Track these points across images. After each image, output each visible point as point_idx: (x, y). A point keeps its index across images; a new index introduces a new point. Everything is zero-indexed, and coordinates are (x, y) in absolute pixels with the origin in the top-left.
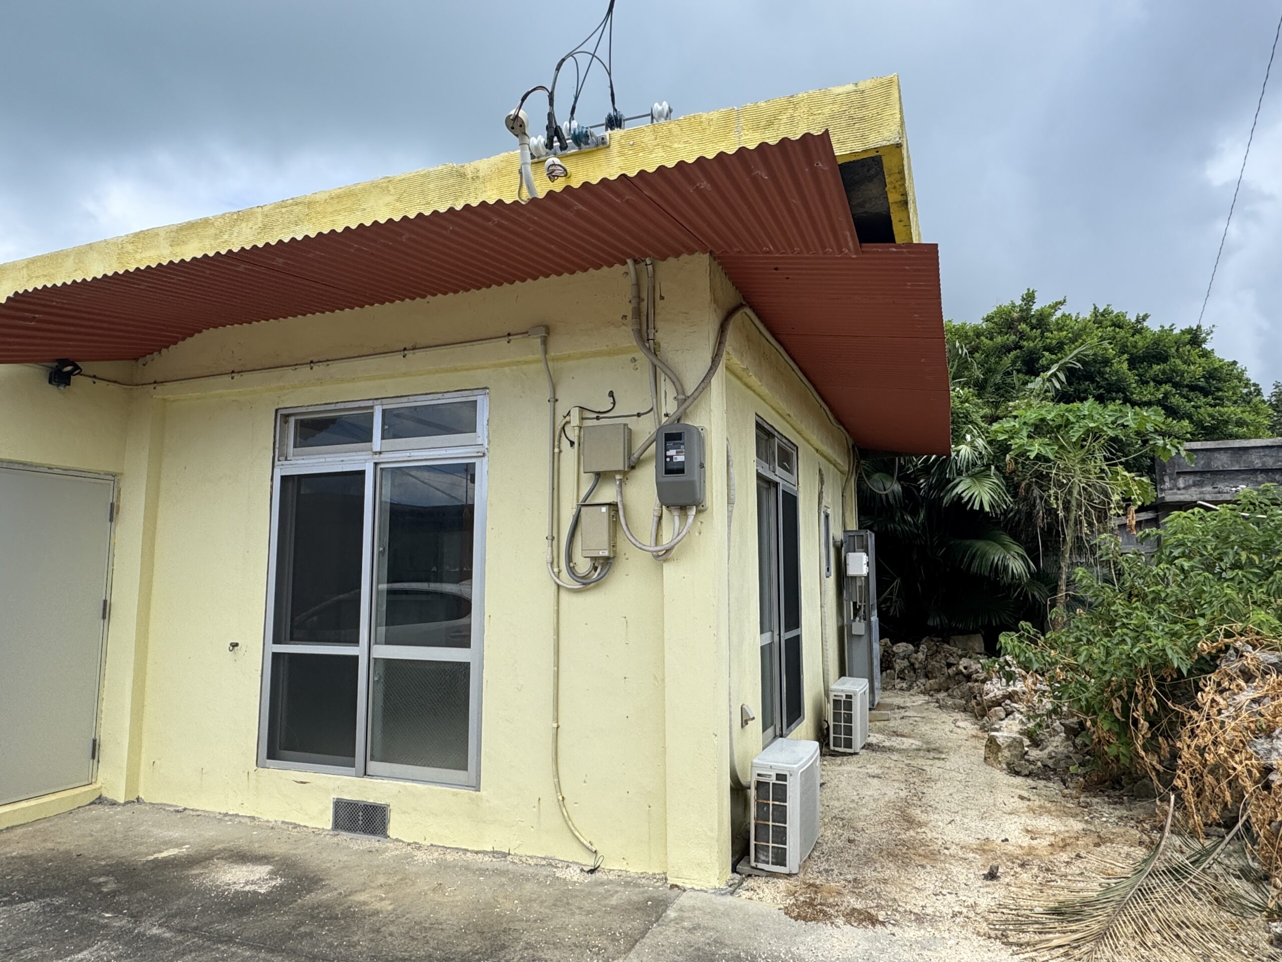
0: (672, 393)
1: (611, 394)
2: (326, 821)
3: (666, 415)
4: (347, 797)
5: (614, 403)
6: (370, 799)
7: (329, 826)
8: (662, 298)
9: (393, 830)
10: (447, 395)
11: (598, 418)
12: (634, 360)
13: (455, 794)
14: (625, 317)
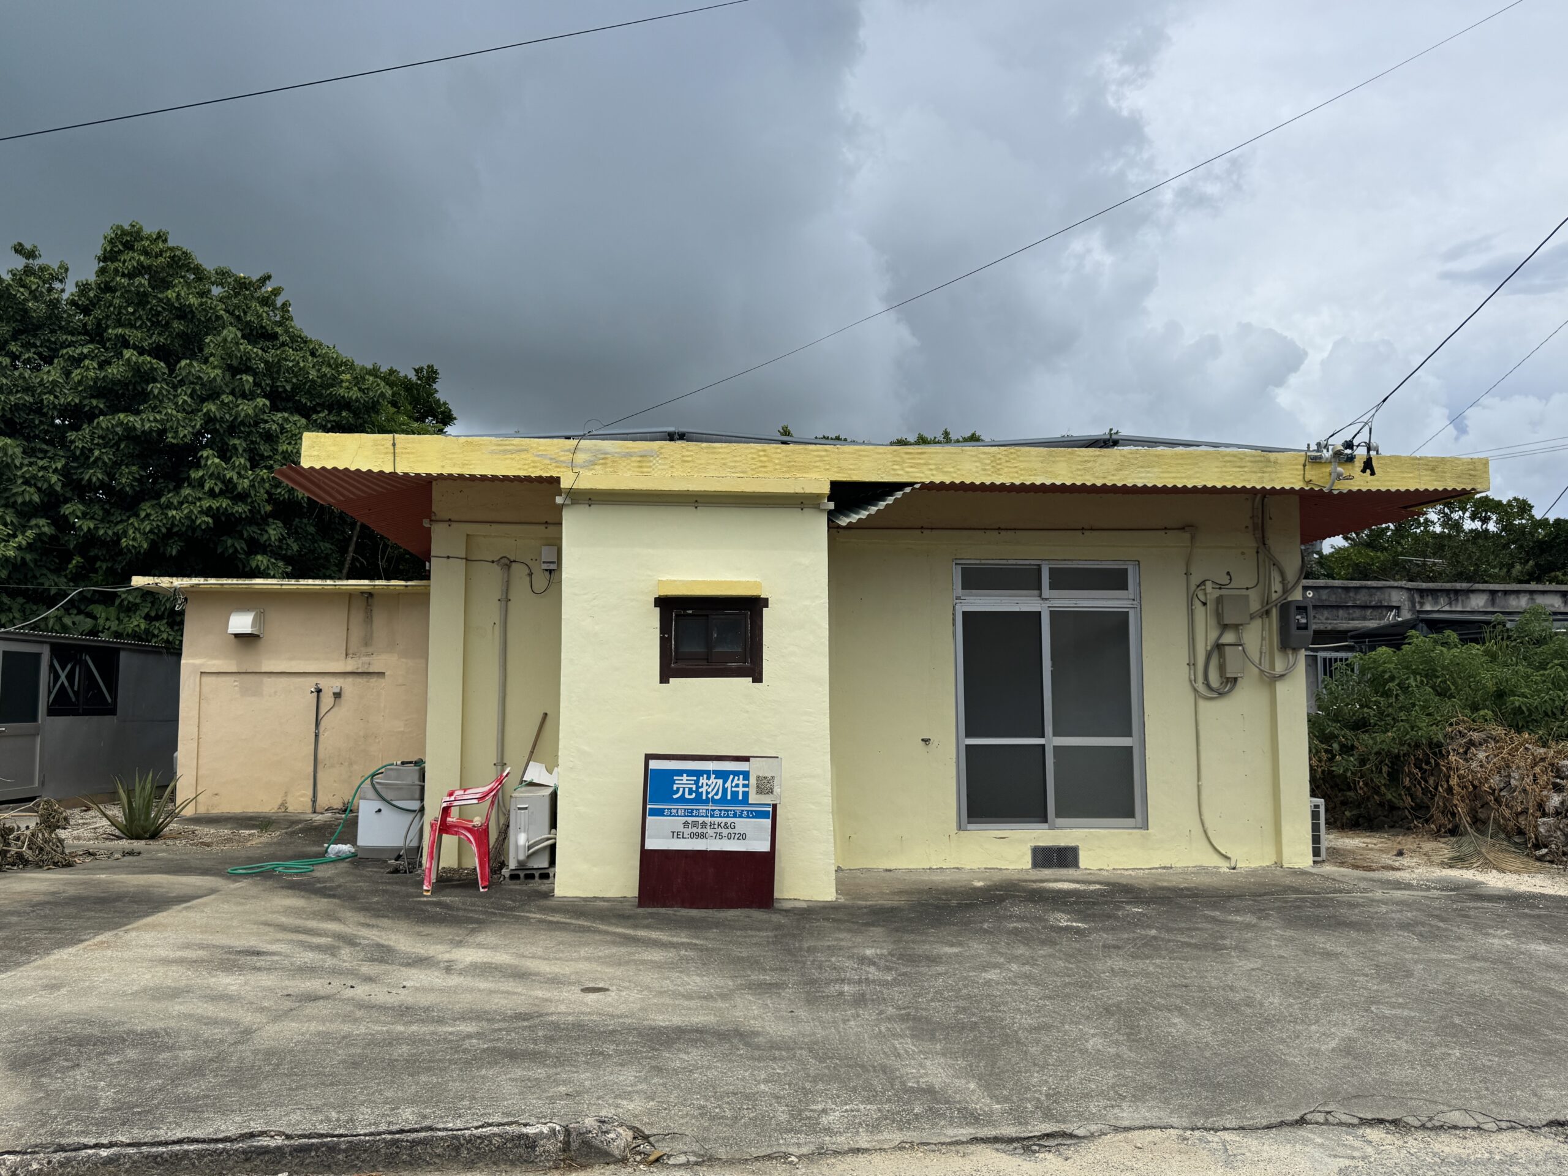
0: (1278, 579)
1: (1228, 573)
2: (1026, 862)
3: (1276, 592)
4: (1042, 844)
5: (1231, 579)
6: (1063, 843)
7: (1029, 866)
8: (1271, 518)
9: (1082, 864)
10: (1104, 563)
11: (1220, 588)
12: (1243, 553)
13: (1130, 834)
14: (1247, 527)
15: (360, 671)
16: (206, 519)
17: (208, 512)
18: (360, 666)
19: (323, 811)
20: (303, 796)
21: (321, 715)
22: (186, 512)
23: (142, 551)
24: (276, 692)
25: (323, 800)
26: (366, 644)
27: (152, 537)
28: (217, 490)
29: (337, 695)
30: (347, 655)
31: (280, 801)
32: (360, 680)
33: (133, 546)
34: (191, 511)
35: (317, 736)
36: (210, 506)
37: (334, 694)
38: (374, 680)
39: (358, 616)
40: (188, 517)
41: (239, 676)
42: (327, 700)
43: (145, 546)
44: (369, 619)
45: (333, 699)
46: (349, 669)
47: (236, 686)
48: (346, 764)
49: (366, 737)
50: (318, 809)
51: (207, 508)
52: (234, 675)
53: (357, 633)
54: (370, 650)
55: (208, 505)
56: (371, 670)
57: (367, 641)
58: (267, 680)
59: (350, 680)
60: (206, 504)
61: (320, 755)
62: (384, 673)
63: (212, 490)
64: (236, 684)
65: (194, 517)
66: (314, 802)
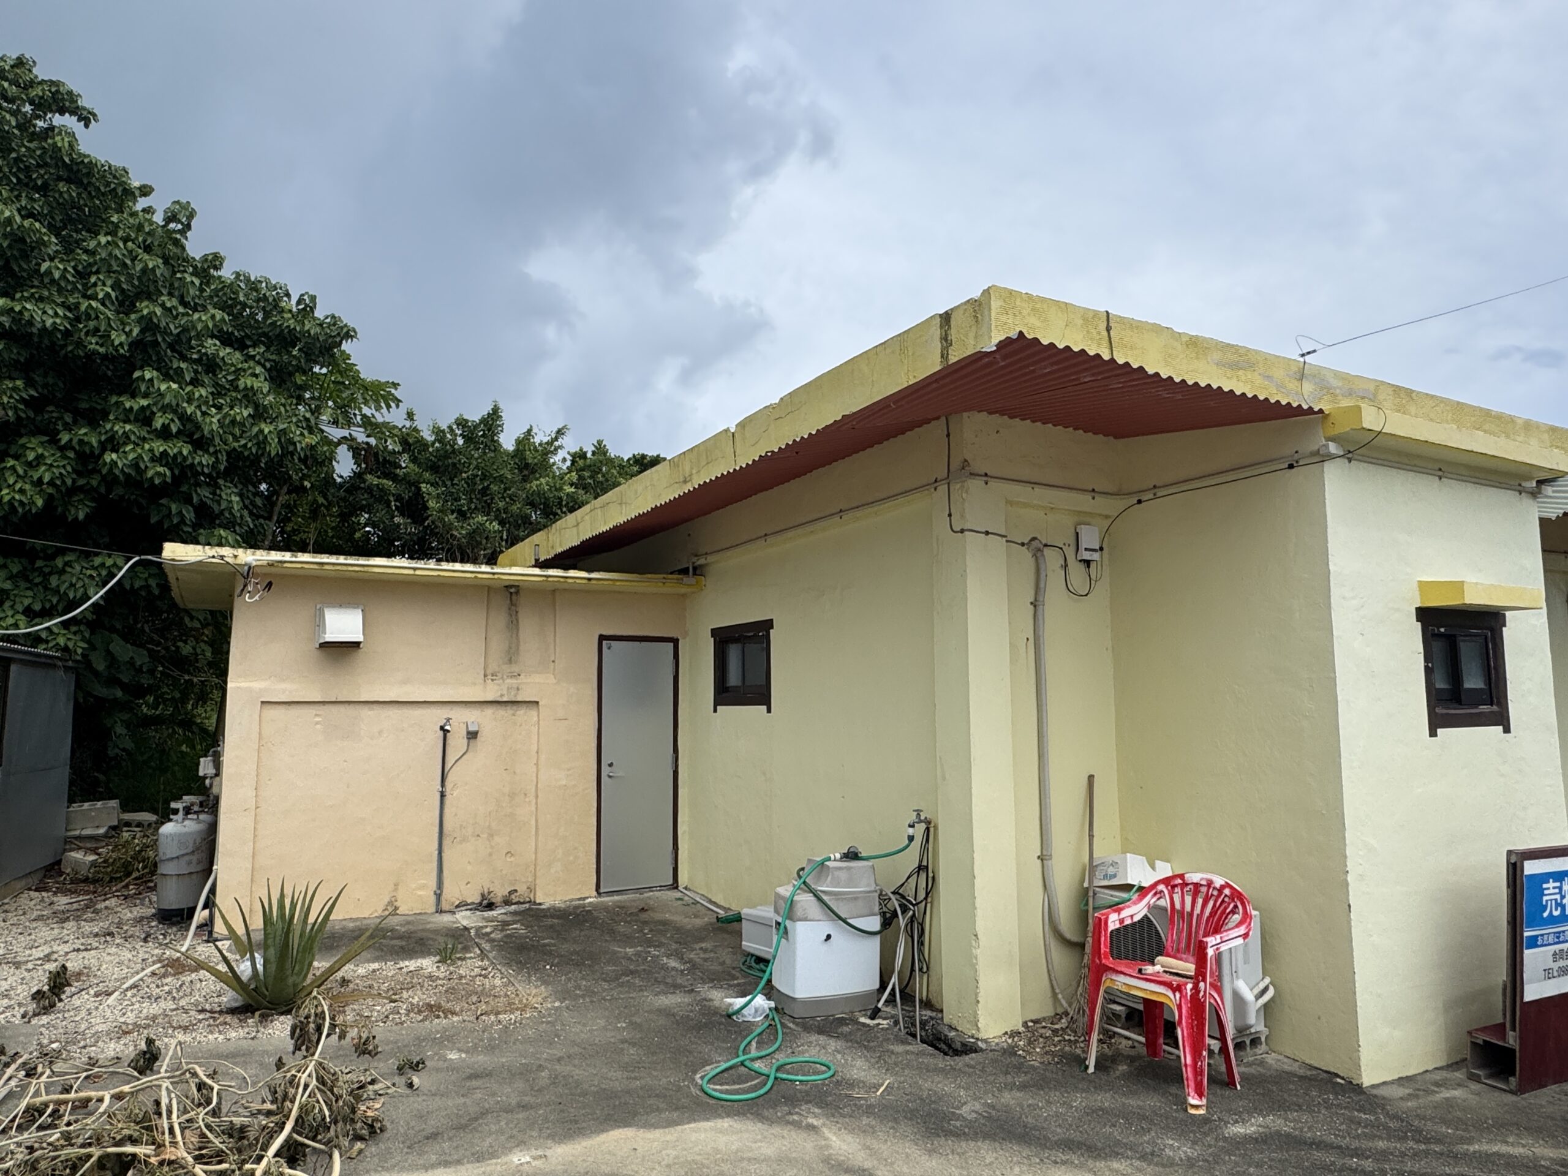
15: (505, 699)
16: (161, 469)
17: (162, 458)
18: (505, 692)
19: (452, 908)
20: (422, 887)
21: (448, 766)
22: (131, 456)
23: (34, 511)
24: (380, 732)
25: (453, 893)
26: (510, 661)
27: (50, 490)
28: (174, 429)
29: (472, 735)
30: (485, 676)
31: (386, 900)
32: (502, 712)
33: (21, 502)
34: (140, 456)
35: (443, 795)
36: (165, 450)
37: (469, 733)
38: (521, 712)
39: (500, 619)
40: (135, 465)
41: (322, 707)
42: (457, 741)
43: (40, 502)
44: (513, 624)
45: (465, 741)
46: (490, 697)
47: (317, 723)
48: (485, 836)
49: (512, 795)
50: (445, 906)
51: (162, 453)
52: (317, 707)
53: (499, 644)
54: (515, 668)
55: (161, 449)
56: (519, 699)
57: (512, 656)
58: (366, 712)
59: (489, 711)
60: (159, 446)
61: (446, 826)
62: (537, 703)
63: (166, 428)
64: (318, 719)
65: (142, 466)
66: (438, 896)
